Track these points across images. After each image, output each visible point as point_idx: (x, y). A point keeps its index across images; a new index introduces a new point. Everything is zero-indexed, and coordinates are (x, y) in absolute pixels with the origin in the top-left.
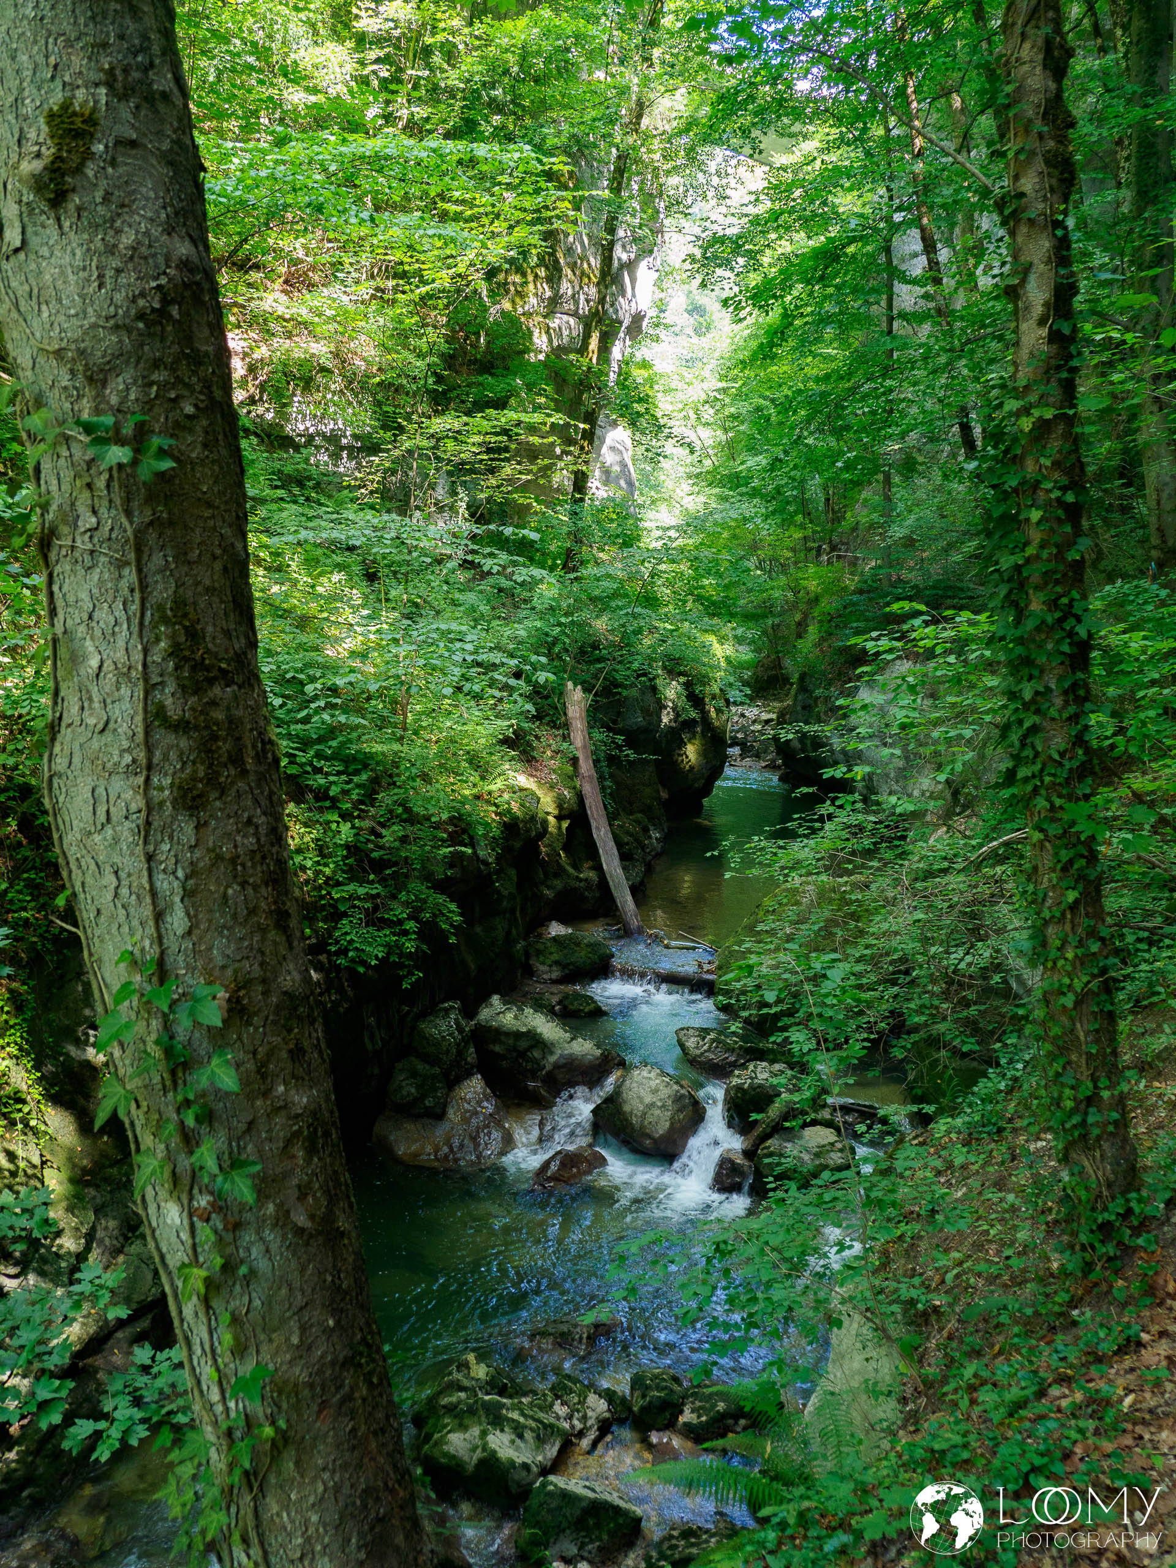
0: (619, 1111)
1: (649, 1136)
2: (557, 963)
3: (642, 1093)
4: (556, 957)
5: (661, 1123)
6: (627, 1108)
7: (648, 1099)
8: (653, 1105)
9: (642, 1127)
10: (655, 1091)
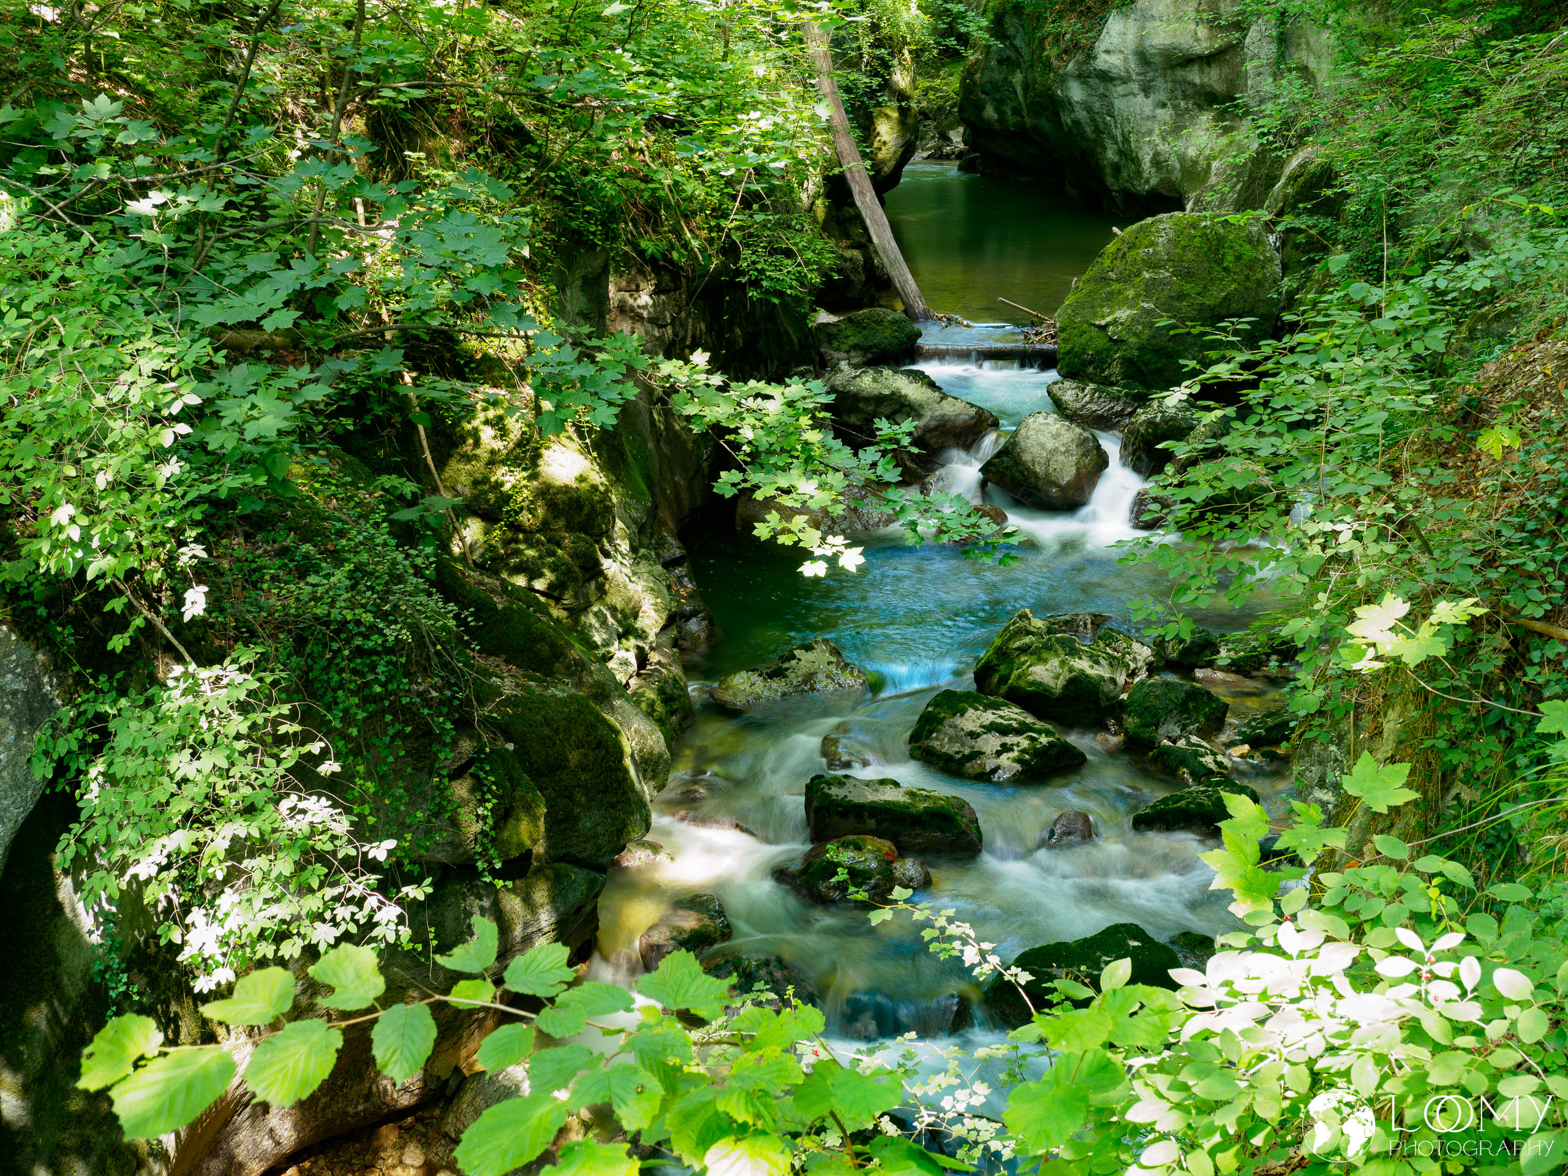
0: (1018, 462)
1: (1054, 484)
2: (855, 347)
3: (1043, 439)
4: (853, 340)
5: (1066, 470)
6: (1026, 457)
7: (1050, 445)
8: (1056, 450)
9: (1047, 474)
10: (1056, 436)
